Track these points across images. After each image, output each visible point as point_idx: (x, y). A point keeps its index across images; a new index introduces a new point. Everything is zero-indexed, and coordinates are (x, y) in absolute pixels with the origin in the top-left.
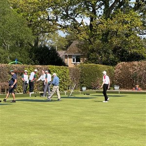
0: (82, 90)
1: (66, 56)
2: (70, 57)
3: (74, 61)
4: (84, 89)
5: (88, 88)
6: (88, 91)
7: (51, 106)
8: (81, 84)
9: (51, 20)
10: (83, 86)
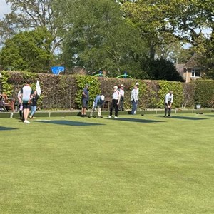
0: (196, 108)
1: (185, 69)
2: (189, 70)
3: (193, 75)
4: (199, 106)
5: (202, 106)
6: (203, 109)
7: (148, 128)
8: (196, 101)
9: (167, 31)
10: (197, 104)
